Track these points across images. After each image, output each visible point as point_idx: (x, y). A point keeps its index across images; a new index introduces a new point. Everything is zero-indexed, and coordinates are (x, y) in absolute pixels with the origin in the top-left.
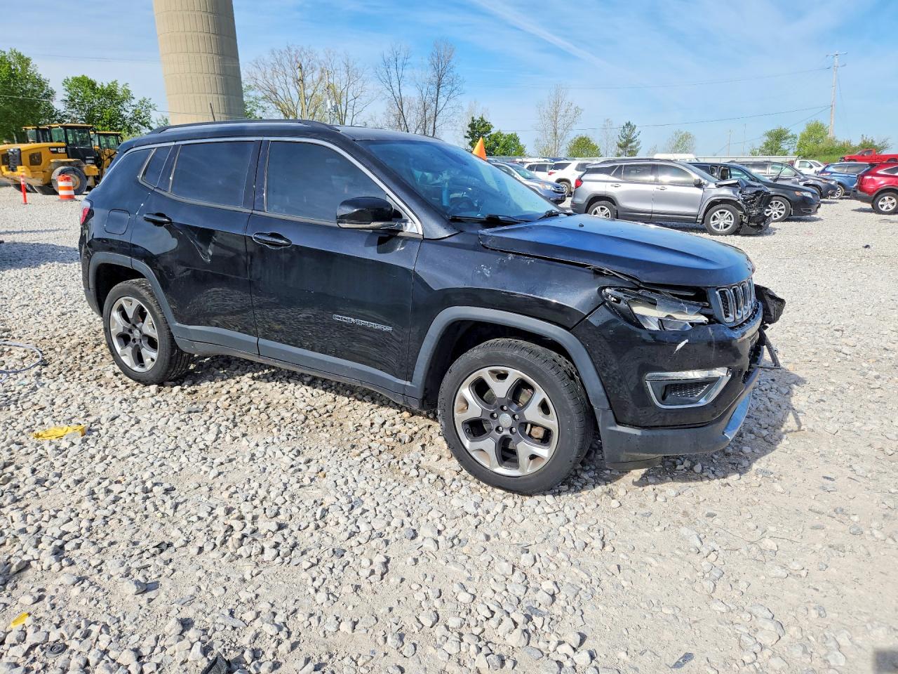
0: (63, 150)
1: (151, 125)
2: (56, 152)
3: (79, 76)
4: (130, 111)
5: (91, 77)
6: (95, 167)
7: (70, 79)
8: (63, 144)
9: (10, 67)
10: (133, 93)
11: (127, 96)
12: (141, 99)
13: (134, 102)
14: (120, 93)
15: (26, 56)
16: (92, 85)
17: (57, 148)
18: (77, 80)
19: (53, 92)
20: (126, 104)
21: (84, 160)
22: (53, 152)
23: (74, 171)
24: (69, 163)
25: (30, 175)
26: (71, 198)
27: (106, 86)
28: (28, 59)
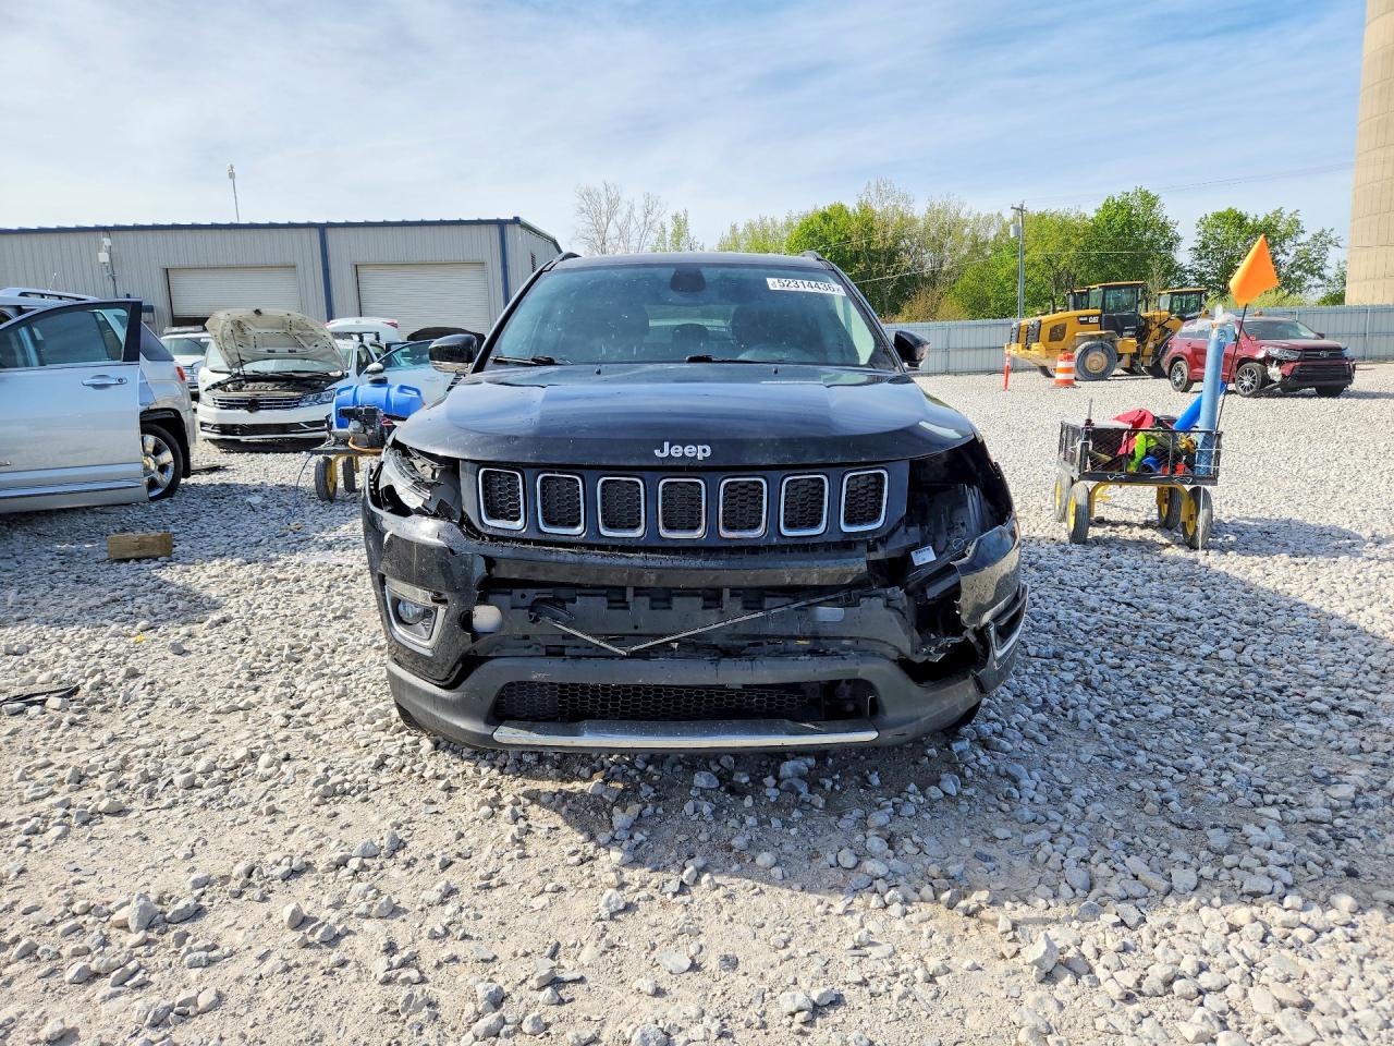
0: (1095, 320)
1: (1326, 272)
2: (1086, 322)
3: (1223, 209)
4: (1293, 253)
5: (1242, 209)
6: (1134, 341)
7: (1209, 216)
8: (1098, 311)
9: (1129, 213)
10: (1305, 225)
11: (1295, 227)
12: (1317, 231)
13: (1303, 239)
14: (1282, 227)
15: (1154, 194)
16: (1240, 221)
17: (1088, 316)
18: (1218, 216)
19: (1178, 239)
20: (1288, 242)
21: (1120, 332)
22: (1082, 323)
23: (1102, 347)
24: (1100, 336)
25: (1044, 355)
26: (1068, 383)
27: (1261, 219)
28: (1156, 198)
